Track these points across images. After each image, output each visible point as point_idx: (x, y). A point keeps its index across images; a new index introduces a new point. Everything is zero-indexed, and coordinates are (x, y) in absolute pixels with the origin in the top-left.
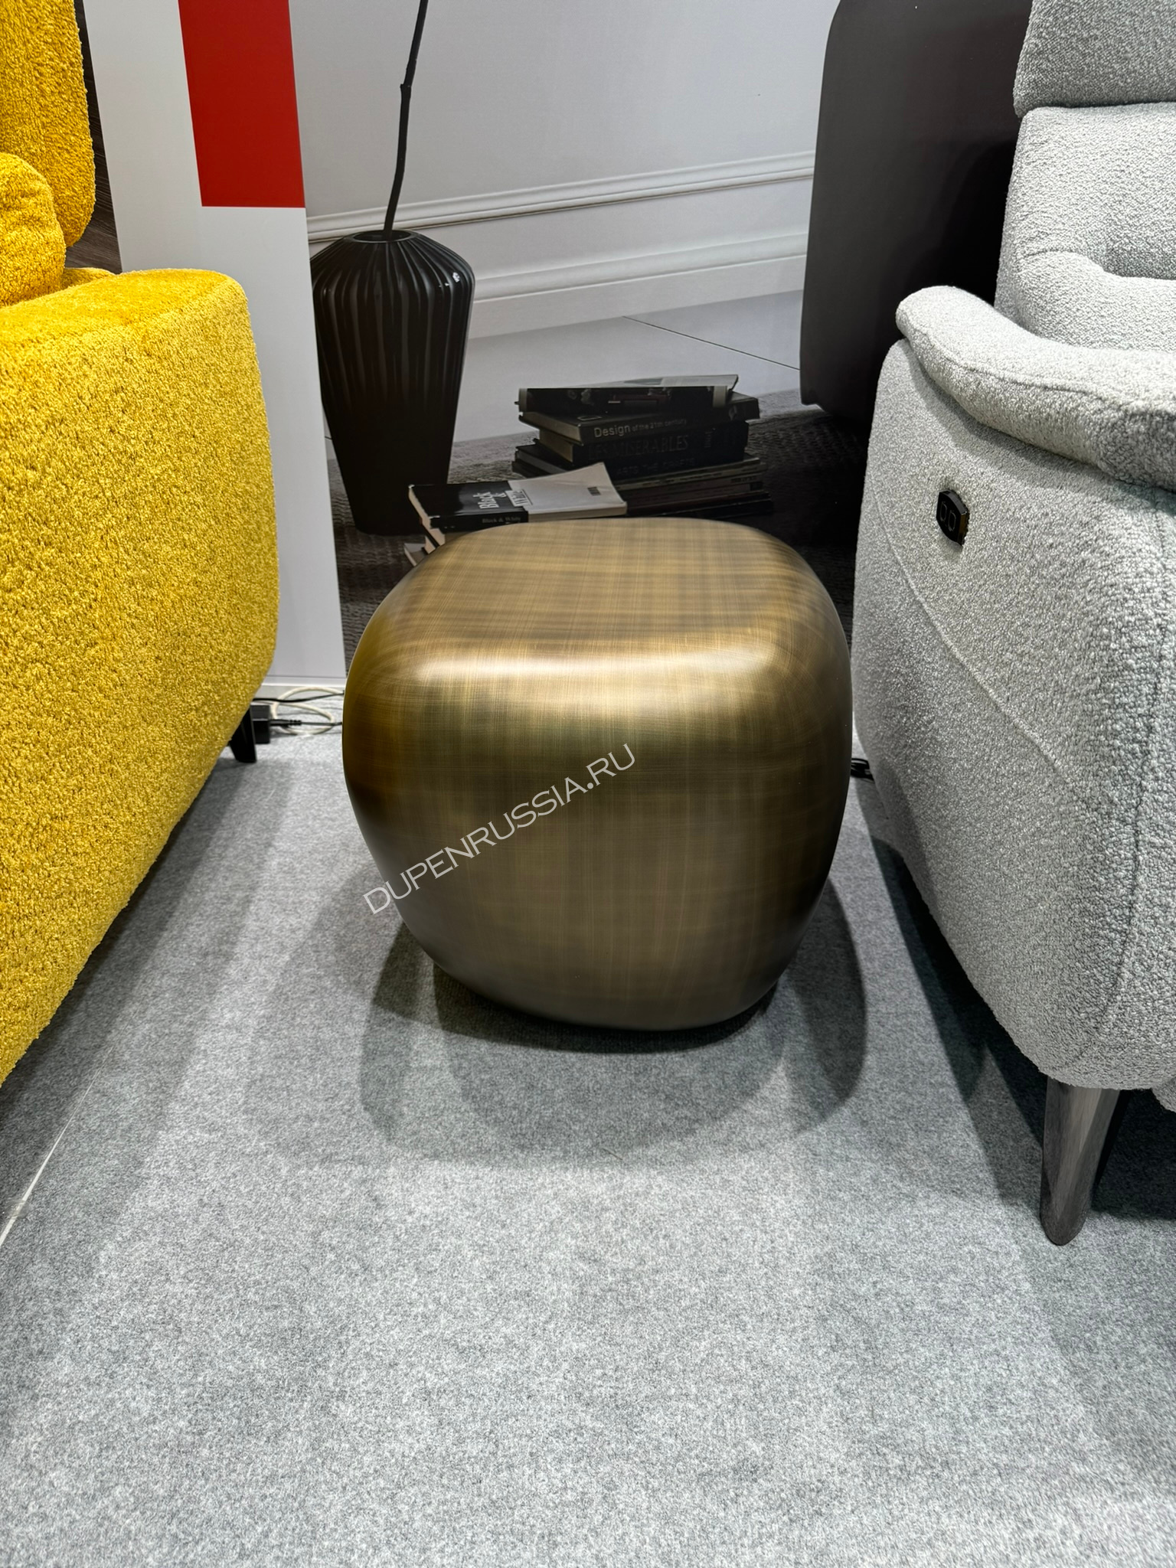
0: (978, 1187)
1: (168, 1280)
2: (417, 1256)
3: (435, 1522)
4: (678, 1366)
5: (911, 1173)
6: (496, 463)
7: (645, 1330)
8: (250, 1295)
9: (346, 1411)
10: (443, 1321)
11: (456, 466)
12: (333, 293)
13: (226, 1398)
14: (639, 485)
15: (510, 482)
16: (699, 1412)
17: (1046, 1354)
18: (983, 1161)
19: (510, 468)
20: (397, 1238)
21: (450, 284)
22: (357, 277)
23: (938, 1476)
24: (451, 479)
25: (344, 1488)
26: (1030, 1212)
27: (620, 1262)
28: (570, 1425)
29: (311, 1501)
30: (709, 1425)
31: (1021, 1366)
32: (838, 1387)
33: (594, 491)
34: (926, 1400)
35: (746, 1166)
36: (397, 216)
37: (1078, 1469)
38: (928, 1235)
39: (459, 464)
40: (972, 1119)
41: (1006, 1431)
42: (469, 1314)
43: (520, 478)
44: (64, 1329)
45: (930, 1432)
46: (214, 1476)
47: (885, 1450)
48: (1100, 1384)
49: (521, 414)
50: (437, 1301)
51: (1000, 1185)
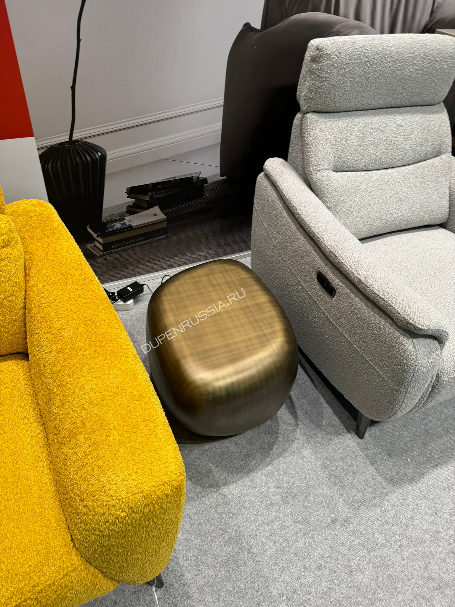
0: (343, 431)
1: (192, 541)
2: (242, 506)
3: (287, 564)
4: (310, 505)
5: (328, 432)
6: (120, 212)
7: (299, 499)
8: (214, 535)
9: (254, 550)
10: (259, 519)
11: (105, 216)
12: (50, 166)
13: (229, 562)
14: (170, 210)
15: (125, 218)
16: (319, 513)
17: (371, 468)
18: (340, 423)
19: (125, 213)
20: (235, 503)
21: (97, 157)
22: (60, 159)
23: (364, 505)
24: (103, 221)
25: (266, 567)
26: (354, 433)
27: (285, 485)
28: (299, 529)
29: (262, 573)
30: (322, 515)
31: (368, 473)
32: (340, 494)
33: (155, 215)
34: (356, 489)
35: (296, 446)
36: (74, 135)
37: (385, 491)
38: (339, 448)
39: (106, 215)
40: (333, 411)
41: (371, 489)
42: (263, 515)
43: (129, 216)
44: (181, 567)
45: (359, 496)
46: (239, 580)
47: (354, 504)
48: (381, 470)
49: (128, 195)
50: (255, 514)
51: (346, 429)
